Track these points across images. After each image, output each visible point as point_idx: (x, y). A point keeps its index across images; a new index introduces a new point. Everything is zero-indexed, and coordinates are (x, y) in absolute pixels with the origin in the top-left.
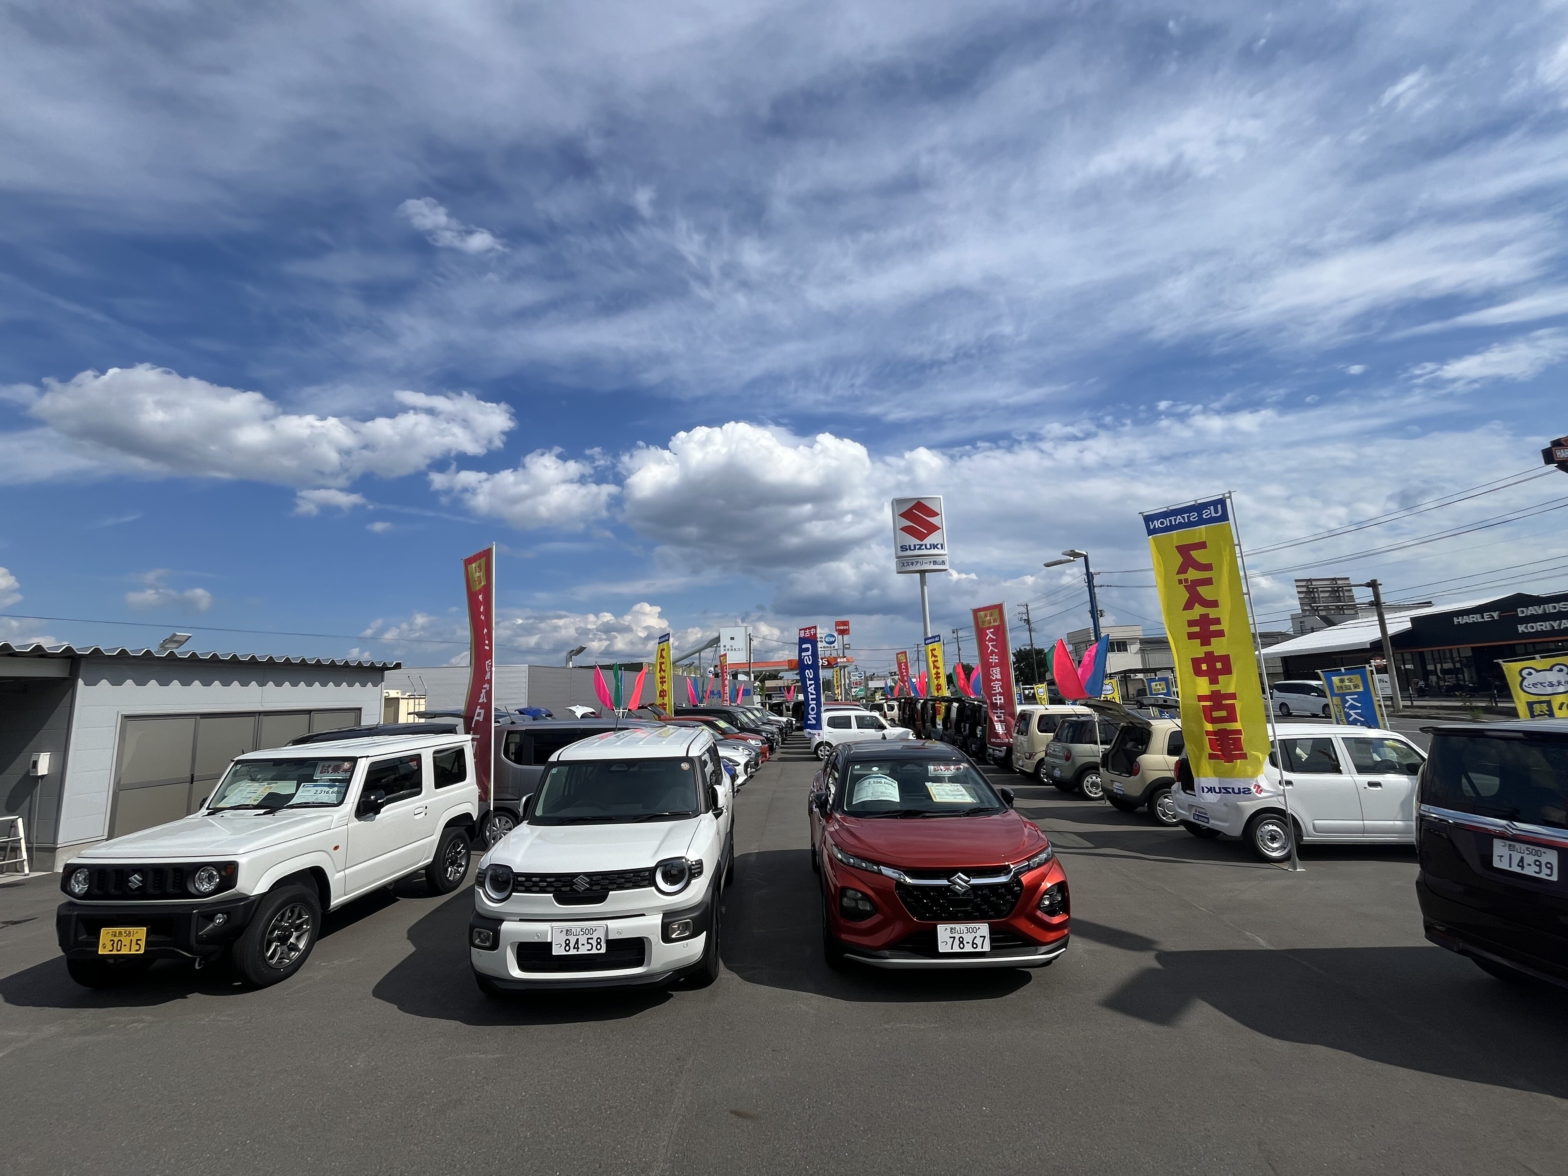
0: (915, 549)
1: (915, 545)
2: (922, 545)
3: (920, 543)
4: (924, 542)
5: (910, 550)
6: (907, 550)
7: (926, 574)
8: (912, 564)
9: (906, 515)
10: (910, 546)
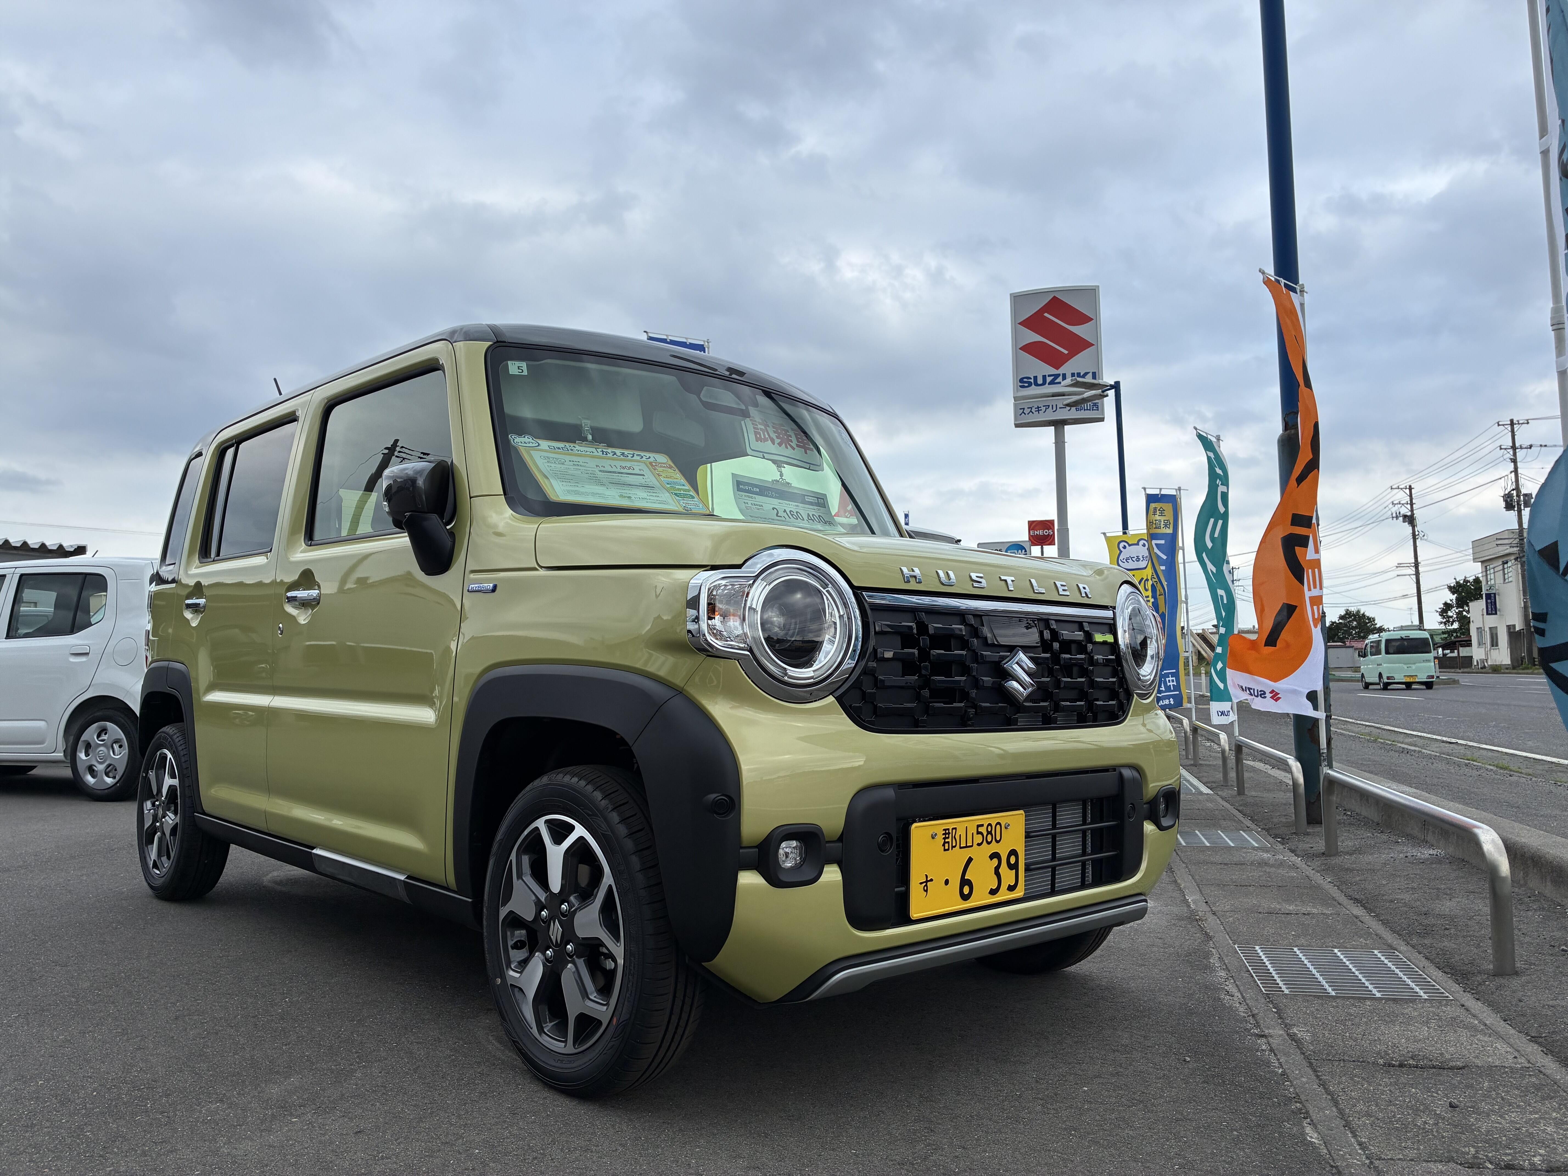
0: (1044, 383)
1: (1044, 377)
2: (1057, 376)
3: (1054, 371)
4: (1061, 371)
5: (1036, 384)
6: (1030, 384)
7: (1066, 427)
8: (1038, 409)
9: (1032, 323)
10: (1035, 378)
